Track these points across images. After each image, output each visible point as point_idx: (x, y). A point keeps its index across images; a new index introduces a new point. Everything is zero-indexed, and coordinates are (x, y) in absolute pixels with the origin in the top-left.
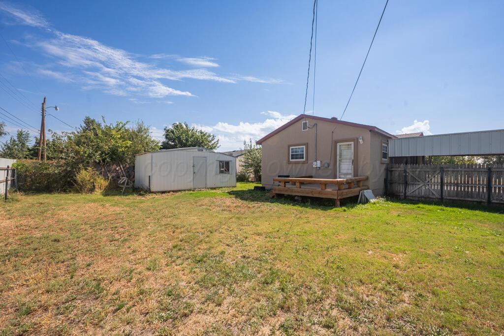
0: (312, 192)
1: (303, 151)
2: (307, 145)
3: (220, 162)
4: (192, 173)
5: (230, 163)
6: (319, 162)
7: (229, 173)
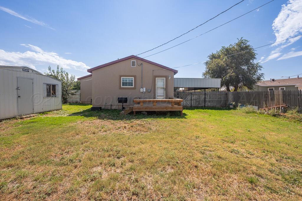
0: (166, 108)
1: (132, 81)
2: (135, 76)
3: (48, 85)
4: (16, 96)
5: (57, 86)
6: (144, 89)
7: (56, 97)
